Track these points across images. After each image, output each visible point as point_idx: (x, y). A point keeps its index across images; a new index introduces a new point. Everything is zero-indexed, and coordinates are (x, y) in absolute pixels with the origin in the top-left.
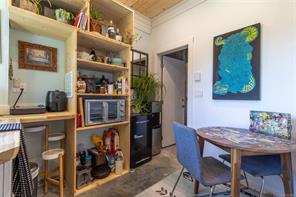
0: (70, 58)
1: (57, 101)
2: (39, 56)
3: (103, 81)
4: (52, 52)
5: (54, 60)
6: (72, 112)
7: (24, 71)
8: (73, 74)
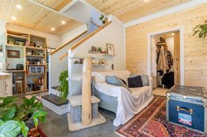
0: (24, 54)
1: (20, 67)
2: (14, 54)
3: (37, 60)
4: (18, 52)
5: (19, 55)
6: (25, 69)
7: (9, 59)
8: (25, 59)
